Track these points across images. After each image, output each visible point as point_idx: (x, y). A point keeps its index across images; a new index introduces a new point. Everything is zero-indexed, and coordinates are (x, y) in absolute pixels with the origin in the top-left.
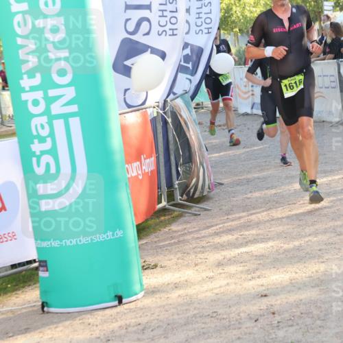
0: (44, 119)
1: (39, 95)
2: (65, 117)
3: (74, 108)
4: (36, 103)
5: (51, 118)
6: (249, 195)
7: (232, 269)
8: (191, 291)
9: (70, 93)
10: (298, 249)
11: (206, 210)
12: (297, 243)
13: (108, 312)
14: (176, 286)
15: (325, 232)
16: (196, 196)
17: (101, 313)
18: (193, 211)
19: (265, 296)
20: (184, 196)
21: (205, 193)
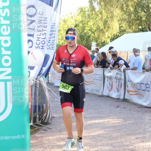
3: (10, 77)
11: (50, 128)
15: (107, 145)
16: (45, 122)
18: (43, 128)
20: (40, 121)
21: (49, 121)
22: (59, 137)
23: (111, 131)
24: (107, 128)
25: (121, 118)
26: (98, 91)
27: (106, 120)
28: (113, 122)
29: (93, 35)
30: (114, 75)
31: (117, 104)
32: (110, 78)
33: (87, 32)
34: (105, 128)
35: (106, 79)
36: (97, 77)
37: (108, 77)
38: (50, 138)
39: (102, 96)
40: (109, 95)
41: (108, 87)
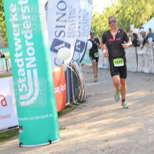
0: (23, 70)
1: (21, 60)
2: (32, 69)
3: (35, 65)
4: (20, 63)
5: (26, 69)
6: (101, 100)
7: (95, 130)
8: (78, 139)
9: (34, 59)
10: (120, 122)
11: (85, 106)
12: (119, 120)
13: (45, 147)
14: (73, 137)
15: (130, 115)
16: (81, 100)
17: (43, 147)
19: (107, 141)
20: (76, 100)
21: (84, 99)
22: (90, 112)
23: (136, 103)
24: (134, 100)
25: (148, 90)
26: (133, 68)
27: (135, 93)
28: (140, 95)
29: (132, 18)
30: (145, 53)
31: (148, 78)
32: (142, 55)
33: (127, 16)
34: (132, 101)
35: (139, 57)
36: (132, 56)
37: (140, 55)
38: (83, 114)
39: (137, 72)
40: (143, 71)
41: (141, 64)
